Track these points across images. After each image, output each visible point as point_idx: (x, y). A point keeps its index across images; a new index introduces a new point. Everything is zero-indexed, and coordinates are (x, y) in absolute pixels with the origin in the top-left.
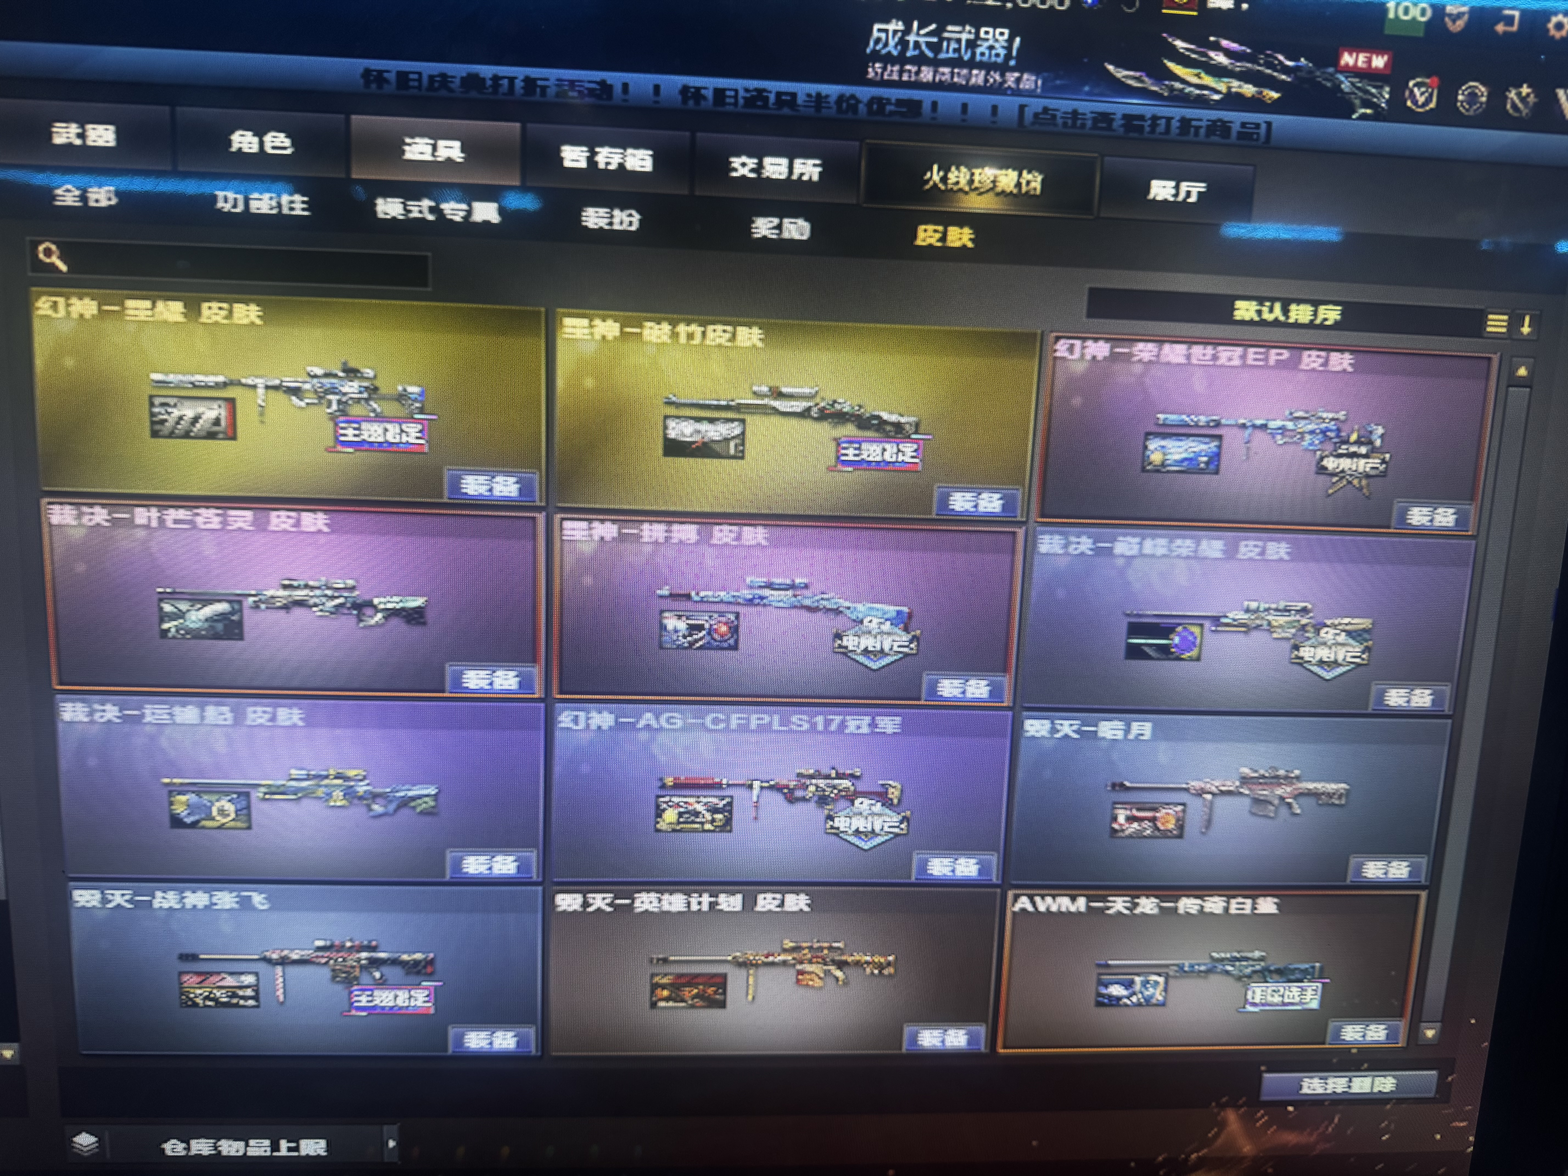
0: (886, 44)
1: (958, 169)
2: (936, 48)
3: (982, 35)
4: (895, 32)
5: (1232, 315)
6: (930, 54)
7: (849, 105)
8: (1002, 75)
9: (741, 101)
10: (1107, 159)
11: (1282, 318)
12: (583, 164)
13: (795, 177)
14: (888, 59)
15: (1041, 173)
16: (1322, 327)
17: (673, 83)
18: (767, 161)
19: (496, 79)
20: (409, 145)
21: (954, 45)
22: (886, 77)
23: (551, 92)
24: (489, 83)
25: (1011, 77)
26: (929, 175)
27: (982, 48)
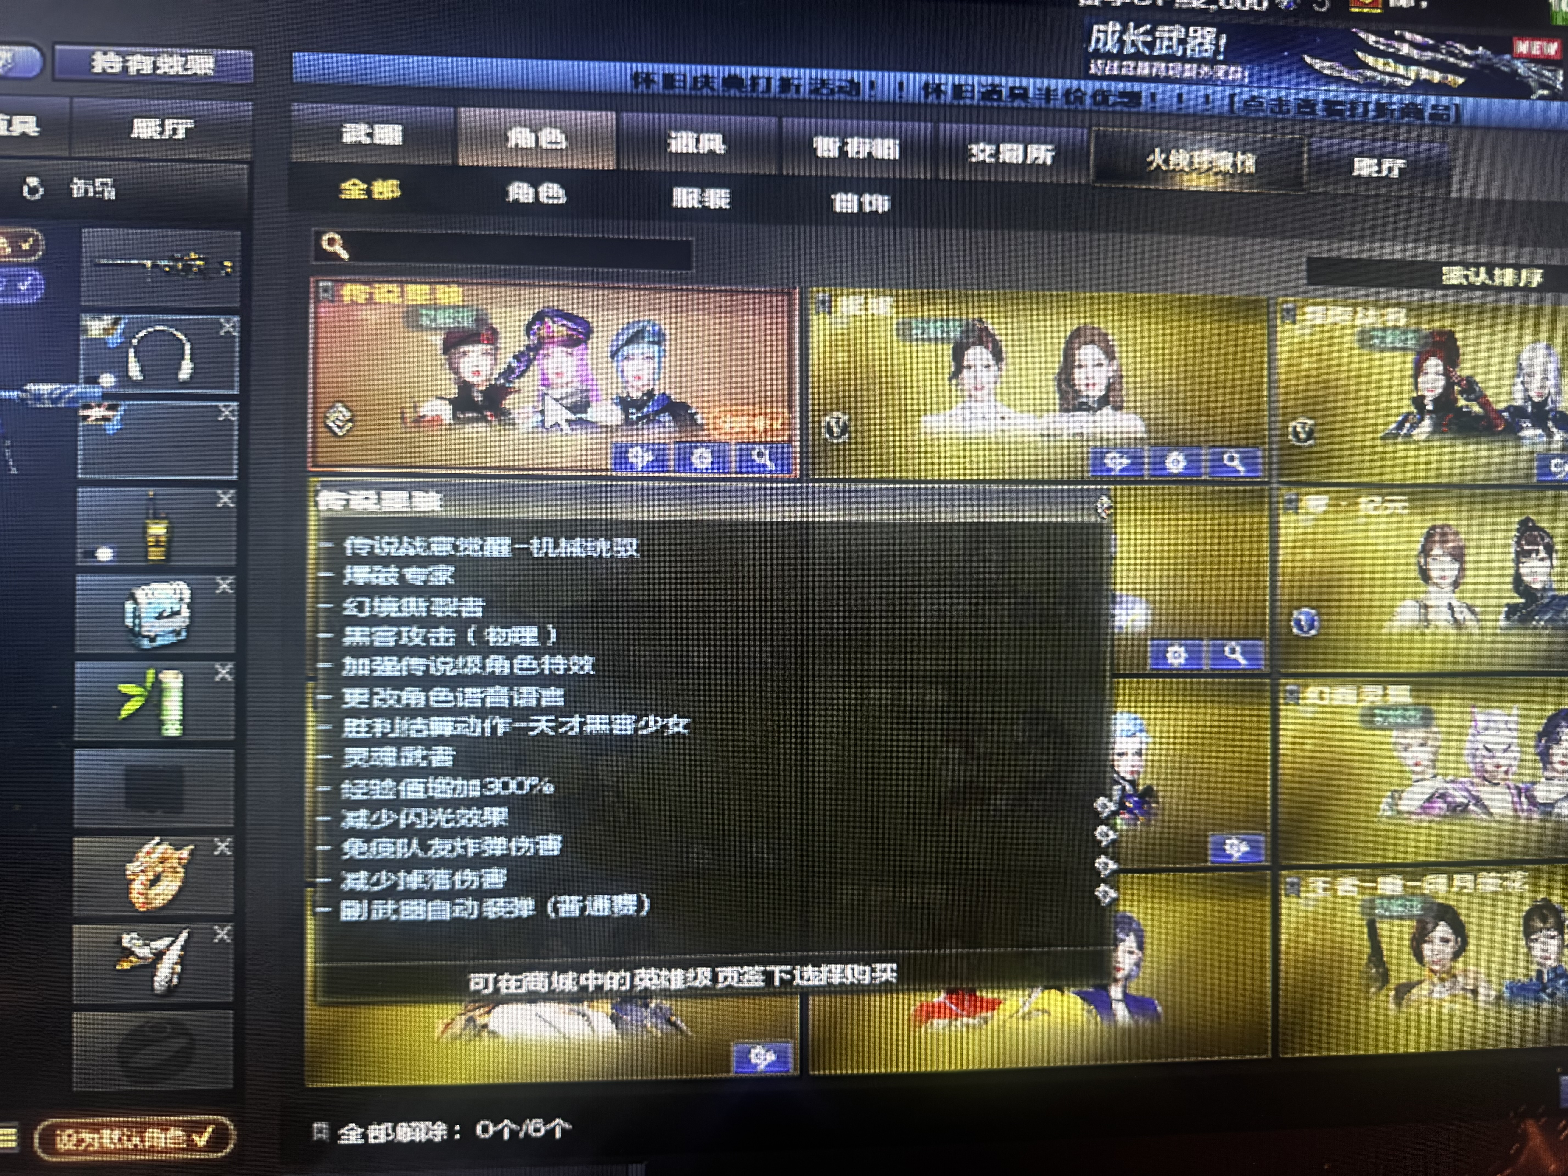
0: (1106, 44)
1: (1178, 151)
2: (1150, 45)
3: (1191, 33)
4: (1114, 32)
5: (1442, 280)
6: (1145, 51)
7: (1076, 98)
8: (1212, 68)
9: (978, 96)
10: (1312, 140)
11: (1488, 282)
12: (835, 153)
13: (1030, 161)
14: (1108, 56)
15: (1253, 153)
16: (1526, 289)
17: (915, 80)
18: (1004, 147)
19: (754, 79)
20: (675, 138)
21: (1166, 43)
22: (1107, 72)
23: (805, 91)
24: (747, 82)
25: (1220, 70)
26: (1151, 158)
27: (1192, 45)
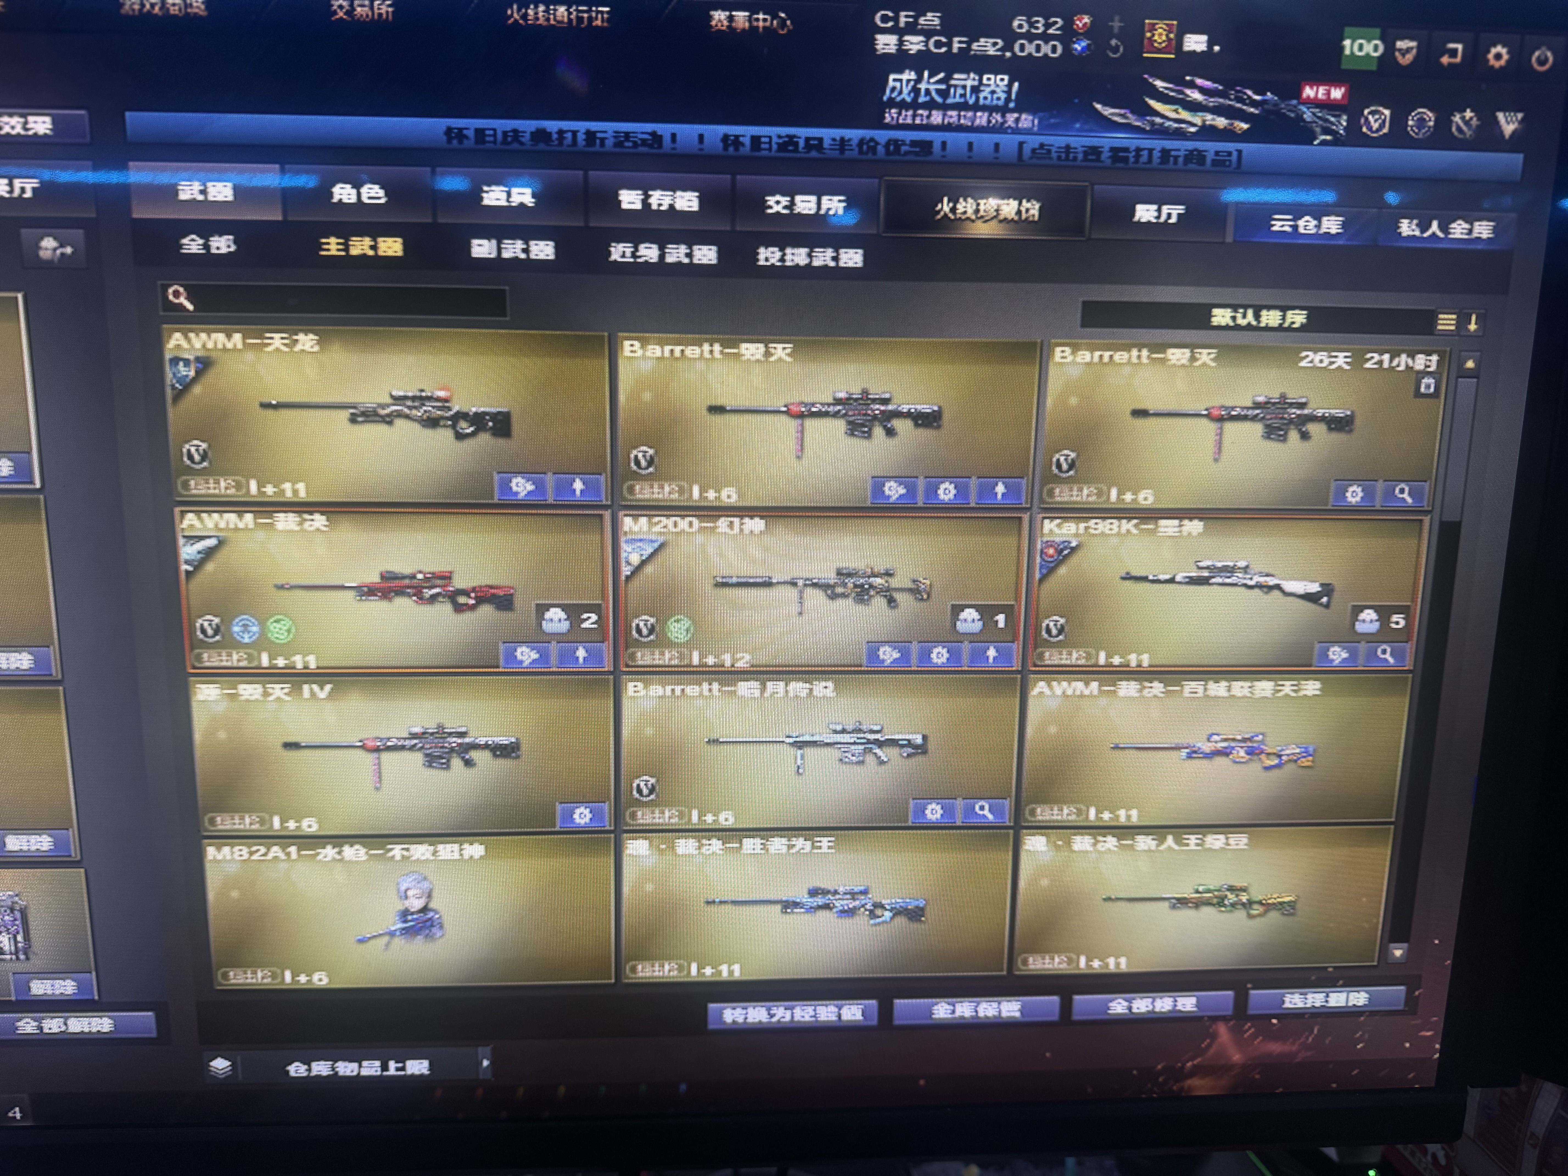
0: (901, 93)
1: (965, 200)
2: (944, 94)
3: (985, 81)
4: (908, 81)
5: (1210, 322)
6: (939, 100)
7: (869, 147)
8: (1003, 116)
9: (775, 147)
10: (1096, 187)
11: (1254, 323)
12: (638, 206)
13: (823, 212)
14: (902, 105)
15: (1038, 201)
16: (1290, 329)
17: (715, 132)
18: (798, 198)
19: (561, 132)
20: (487, 192)
21: (960, 91)
22: (901, 121)
23: (609, 143)
24: (555, 136)
25: (1011, 118)
26: (940, 206)
27: (985, 93)
